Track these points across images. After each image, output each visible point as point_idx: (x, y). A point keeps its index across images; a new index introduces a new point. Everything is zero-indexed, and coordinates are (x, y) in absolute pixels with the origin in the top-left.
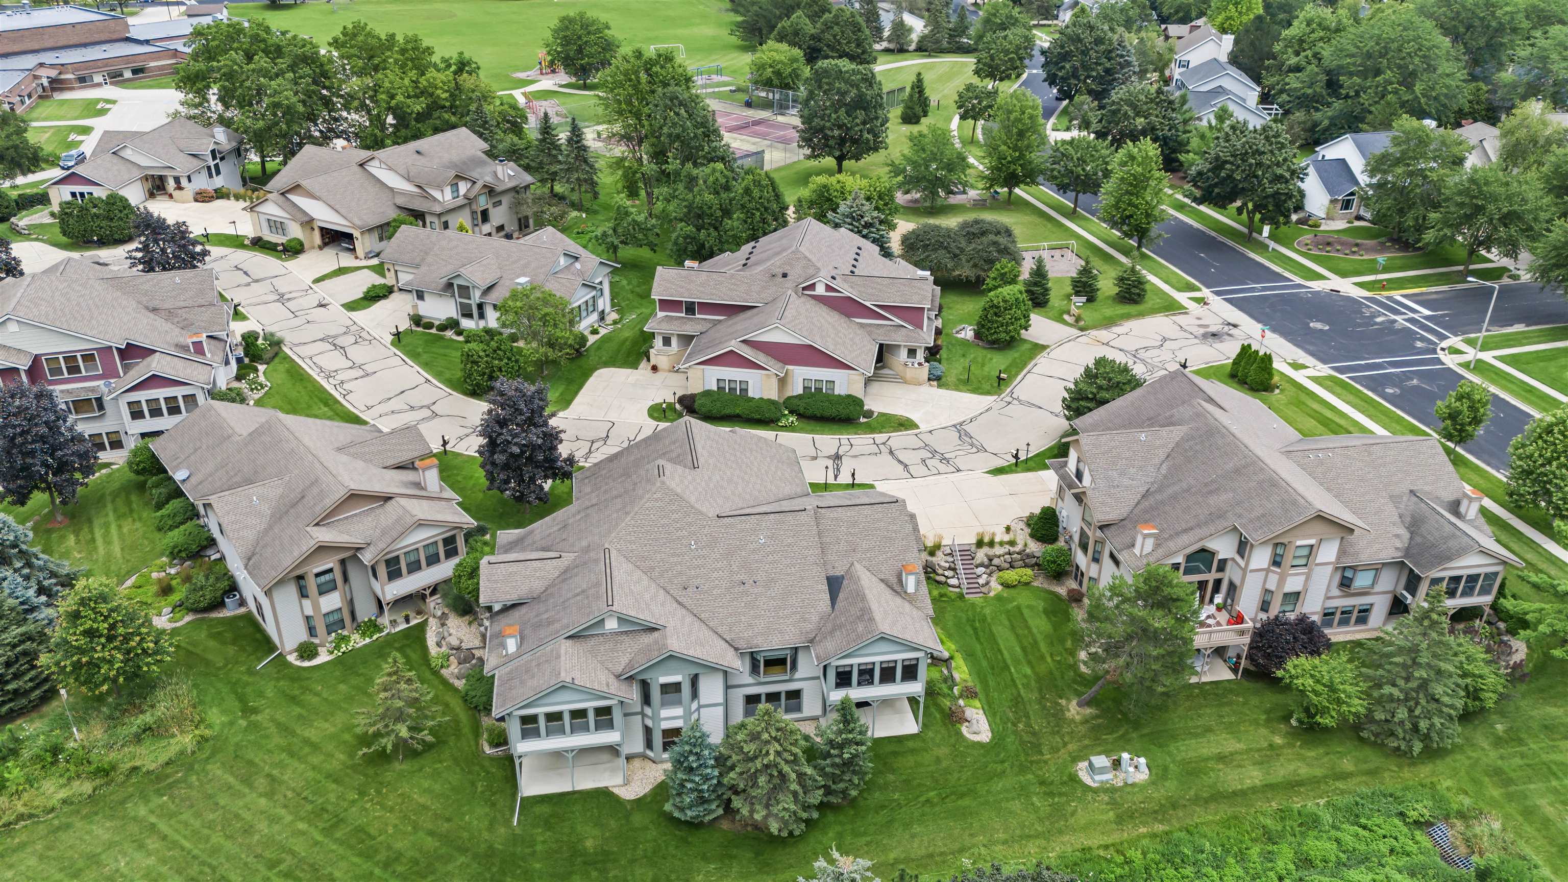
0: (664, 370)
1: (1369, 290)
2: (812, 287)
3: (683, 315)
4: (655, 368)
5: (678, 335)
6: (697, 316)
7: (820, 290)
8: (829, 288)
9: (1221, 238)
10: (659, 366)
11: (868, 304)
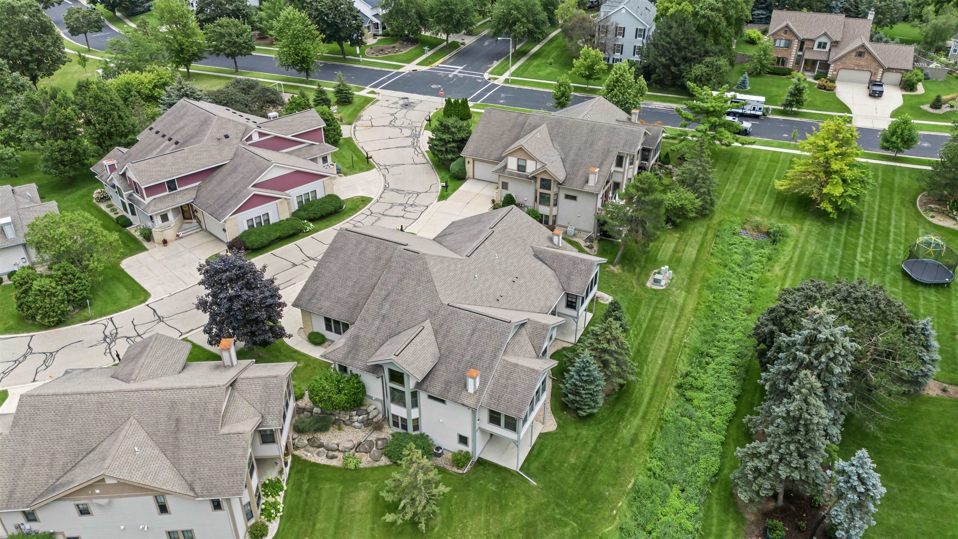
0: (172, 241)
1: (427, 65)
2: (250, 138)
3: (167, 193)
4: (165, 242)
5: (173, 209)
6: (179, 189)
7: (256, 138)
8: (261, 134)
9: (329, 63)
10: (168, 238)
11: (289, 137)
